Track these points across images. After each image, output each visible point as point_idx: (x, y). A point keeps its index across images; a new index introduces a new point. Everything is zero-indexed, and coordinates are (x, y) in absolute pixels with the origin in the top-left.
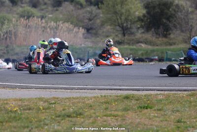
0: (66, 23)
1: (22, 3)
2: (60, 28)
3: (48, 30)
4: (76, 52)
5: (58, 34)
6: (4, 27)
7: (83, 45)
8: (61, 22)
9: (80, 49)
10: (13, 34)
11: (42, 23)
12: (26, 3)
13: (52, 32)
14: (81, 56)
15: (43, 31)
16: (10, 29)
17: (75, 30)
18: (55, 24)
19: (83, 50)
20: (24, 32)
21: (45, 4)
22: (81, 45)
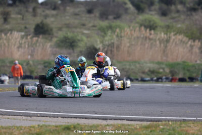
0: (178, 35)
1: (150, 10)
2: (171, 41)
3: (158, 42)
4: (188, 70)
5: (169, 48)
6: (107, 38)
7: (198, 62)
8: (172, 34)
9: (193, 66)
10: (115, 46)
11: (151, 34)
12: (155, 10)
13: (162, 45)
14: (194, 75)
15: (152, 44)
16: (112, 41)
17: (190, 43)
18: (165, 36)
19: (197, 67)
20: (128, 45)
21: (178, 11)
22: (196, 61)
